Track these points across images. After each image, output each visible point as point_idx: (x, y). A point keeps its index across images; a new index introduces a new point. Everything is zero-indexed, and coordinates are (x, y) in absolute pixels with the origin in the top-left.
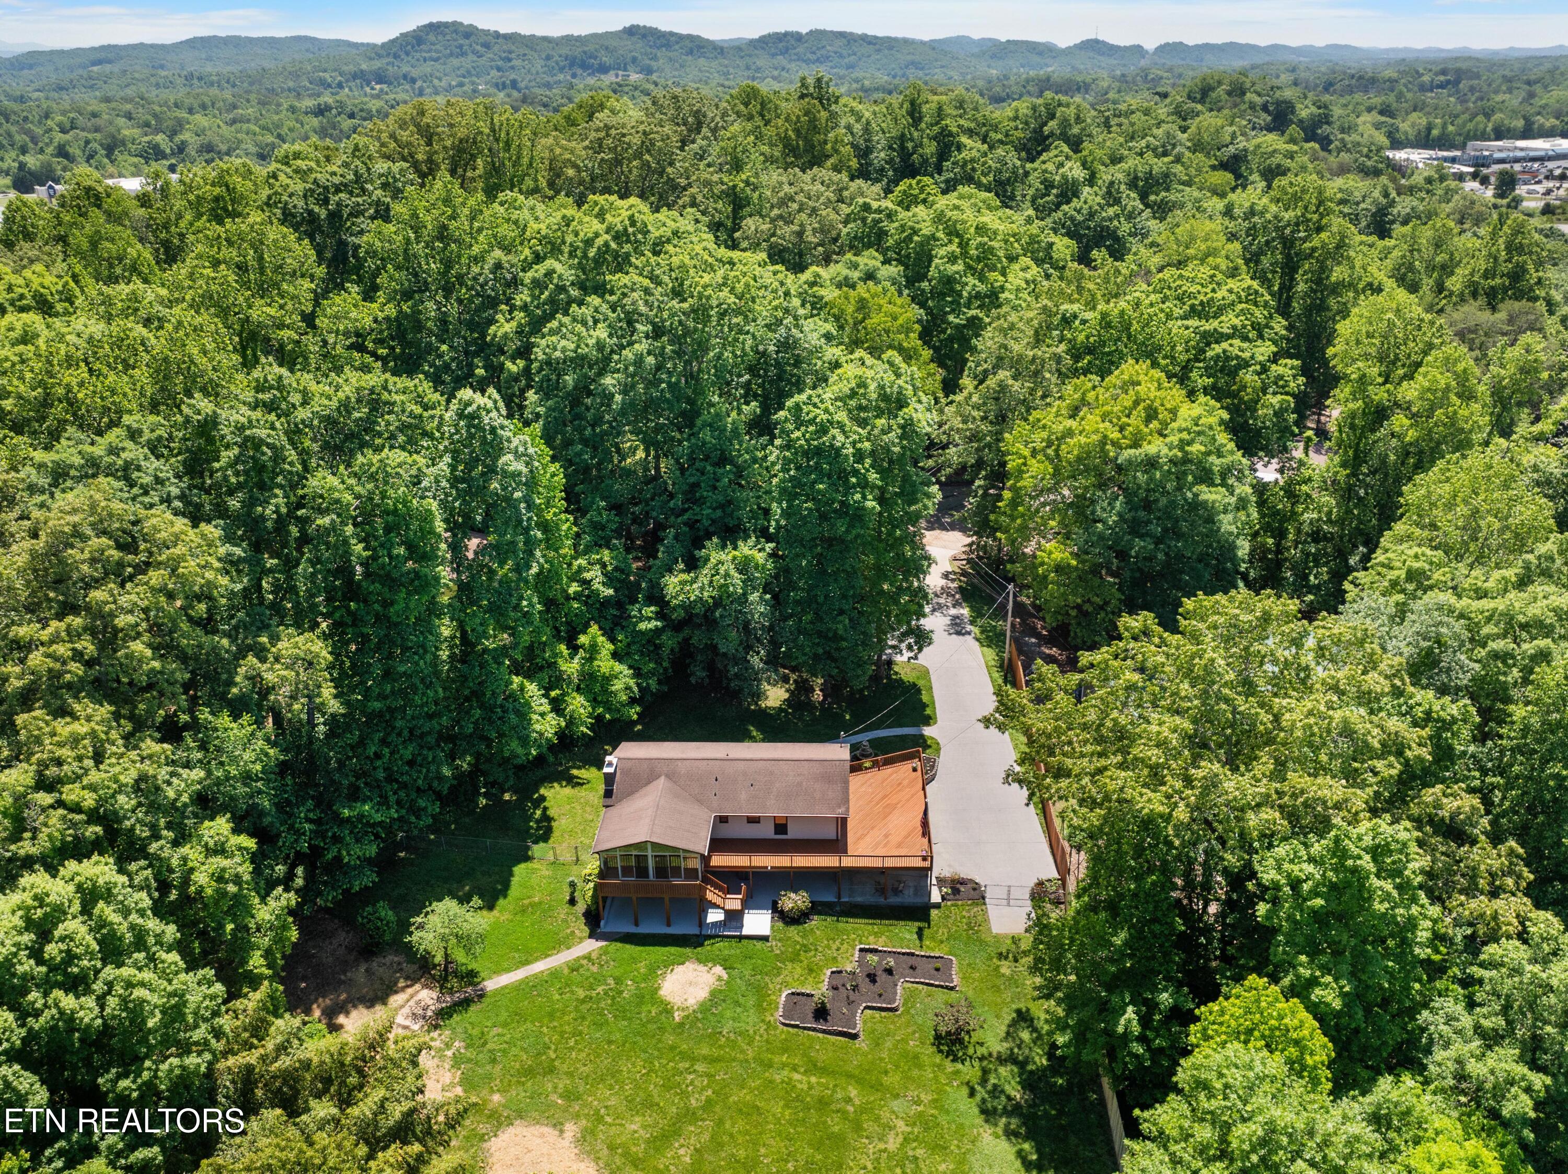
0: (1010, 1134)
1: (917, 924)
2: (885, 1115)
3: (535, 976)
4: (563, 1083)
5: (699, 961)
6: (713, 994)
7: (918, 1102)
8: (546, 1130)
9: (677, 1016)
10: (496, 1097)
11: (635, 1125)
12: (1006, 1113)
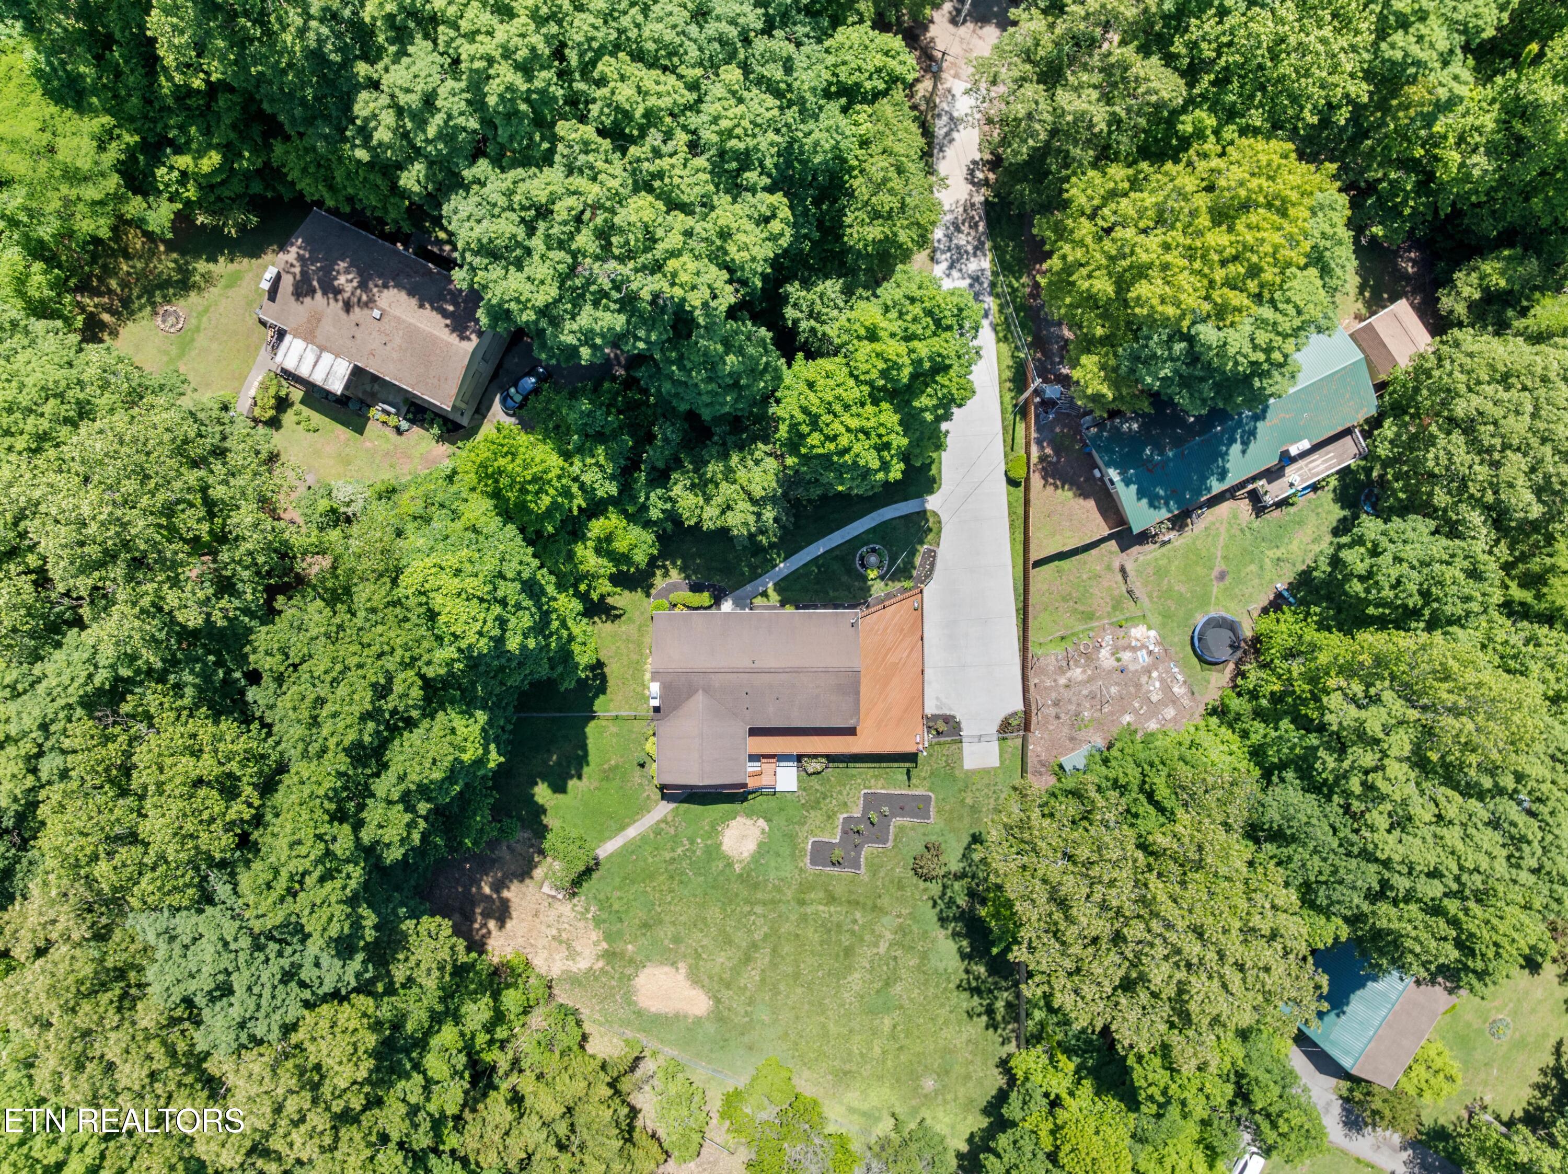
0: (955, 935)
2: (878, 928)
3: (631, 842)
4: (670, 930)
5: (749, 815)
6: (760, 845)
7: (899, 916)
8: (667, 969)
9: (737, 867)
10: (630, 947)
11: (721, 958)
12: (955, 919)
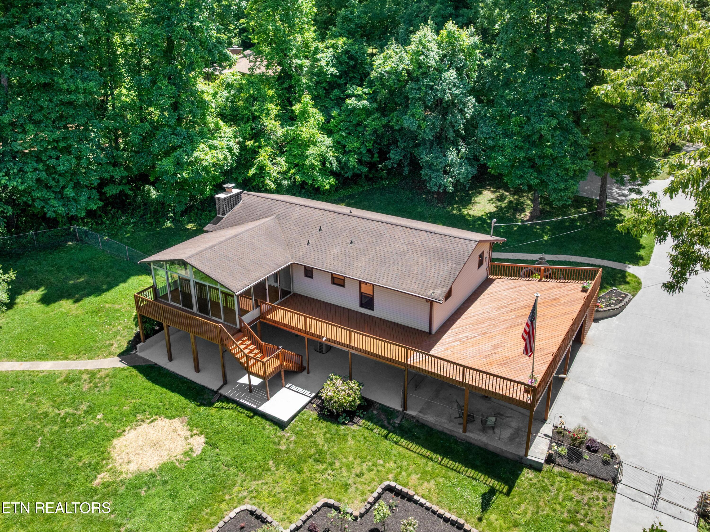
1: (492, 482)
5: (191, 424)
6: (164, 468)
9: (101, 478)
